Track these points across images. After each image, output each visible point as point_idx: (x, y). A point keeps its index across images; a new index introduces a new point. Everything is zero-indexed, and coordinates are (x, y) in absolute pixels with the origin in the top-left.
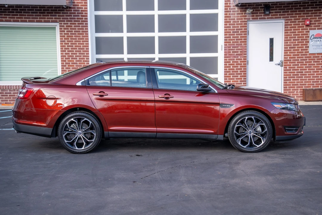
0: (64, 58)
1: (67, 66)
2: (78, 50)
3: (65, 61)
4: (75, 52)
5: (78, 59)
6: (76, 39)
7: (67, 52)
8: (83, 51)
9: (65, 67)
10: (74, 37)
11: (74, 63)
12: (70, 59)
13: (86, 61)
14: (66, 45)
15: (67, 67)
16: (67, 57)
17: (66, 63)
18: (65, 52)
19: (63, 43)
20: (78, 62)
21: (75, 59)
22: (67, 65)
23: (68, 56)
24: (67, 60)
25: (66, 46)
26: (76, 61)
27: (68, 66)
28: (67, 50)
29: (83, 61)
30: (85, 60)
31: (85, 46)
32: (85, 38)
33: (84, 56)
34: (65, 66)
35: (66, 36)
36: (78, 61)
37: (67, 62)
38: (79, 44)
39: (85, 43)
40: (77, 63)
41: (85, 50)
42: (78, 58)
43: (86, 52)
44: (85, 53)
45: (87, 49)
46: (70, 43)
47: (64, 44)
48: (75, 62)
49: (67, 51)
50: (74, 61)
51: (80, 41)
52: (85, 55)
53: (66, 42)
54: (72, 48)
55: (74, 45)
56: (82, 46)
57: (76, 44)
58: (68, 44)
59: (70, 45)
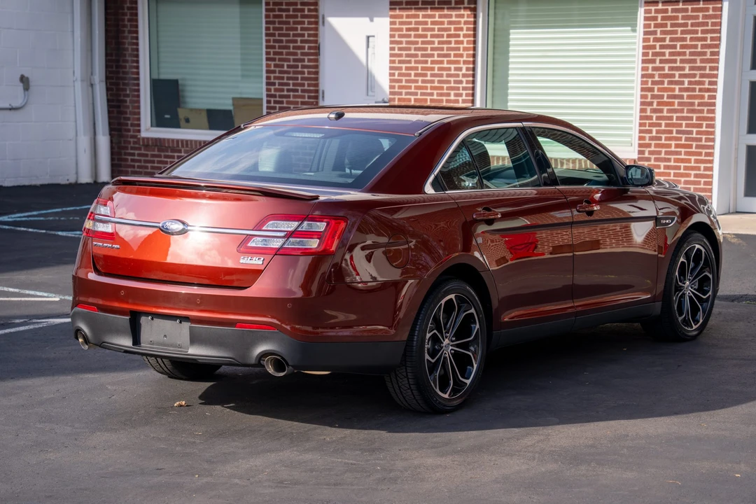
0: (650, 80)
1: (655, 104)
2: (687, 57)
3: (651, 90)
4: (680, 63)
5: (686, 85)
6: (685, 25)
7: (658, 64)
8: (702, 61)
9: (649, 108)
10: (682, 19)
11: (675, 97)
12: (666, 85)
13: (708, 90)
14: (658, 44)
15: (655, 106)
16: (657, 78)
17: (653, 97)
18: (654, 65)
19: (649, 39)
20: (685, 94)
21: (677, 83)
22: (655, 101)
23: (660, 76)
24: (656, 87)
25: (658, 47)
26: (680, 90)
27: (659, 104)
28: (658, 59)
29: (700, 90)
30: (707, 86)
31: (709, 46)
32: (710, 21)
33: (702, 76)
34: (651, 104)
35: (660, 16)
36: (687, 90)
37: (656, 93)
38: (691, 39)
39: (709, 36)
40: (682, 97)
41: (708, 56)
42: (686, 80)
43: (709, 63)
44: (708, 65)
45: (713, 54)
46: (668, 37)
48: (677, 92)
49: (658, 61)
50: (673, 90)
51: (696, 32)
52: (707, 72)
53: (659, 35)
54: (672, 52)
55: (679, 44)
56: (699, 46)
57: (684, 39)
58: (664, 40)
59: (667, 42)
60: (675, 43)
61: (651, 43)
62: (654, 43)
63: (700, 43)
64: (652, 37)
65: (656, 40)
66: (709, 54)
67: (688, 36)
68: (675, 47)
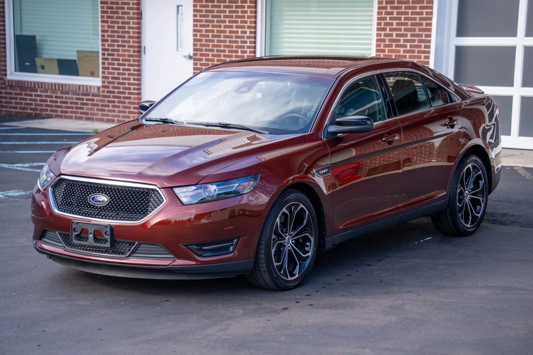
0: (382, 44)
2: (409, 27)
3: (383, 51)
4: (404, 31)
5: (408, 48)
6: (408, 2)
7: (388, 32)
8: (420, 30)
12: (394, 48)
13: (424, 52)
14: (388, 17)
16: (387, 43)
18: (385, 32)
19: (382, 12)
21: (402, 46)
23: (390, 40)
24: (387, 49)
25: (388, 19)
26: (404, 51)
29: (418, 52)
30: (423, 49)
31: (425, 19)
33: (420, 41)
36: (409, 51)
37: (387, 53)
38: (412, 13)
39: (425, 11)
41: (424, 26)
42: (408, 44)
43: (424, 31)
44: (424, 33)
45: (427, 24)
46: (395, 11)
47: (384, 13)
49: (388, 29)
51: (416, 8)
52: (424, 38)
53: (389, 10)
54: (398, 23)
55: (403, 17)
56: (418, 19)
57: (407, 13)
58: (392, 13)
59: (395, 15)
60: (400, 16)
61: (383, 16)
62: (386, 16)
63: (418, 17)
64: (384, 11)
65: (387, 13)
66: (424, 24)
67: (410, 11)
68: (400, 19)
